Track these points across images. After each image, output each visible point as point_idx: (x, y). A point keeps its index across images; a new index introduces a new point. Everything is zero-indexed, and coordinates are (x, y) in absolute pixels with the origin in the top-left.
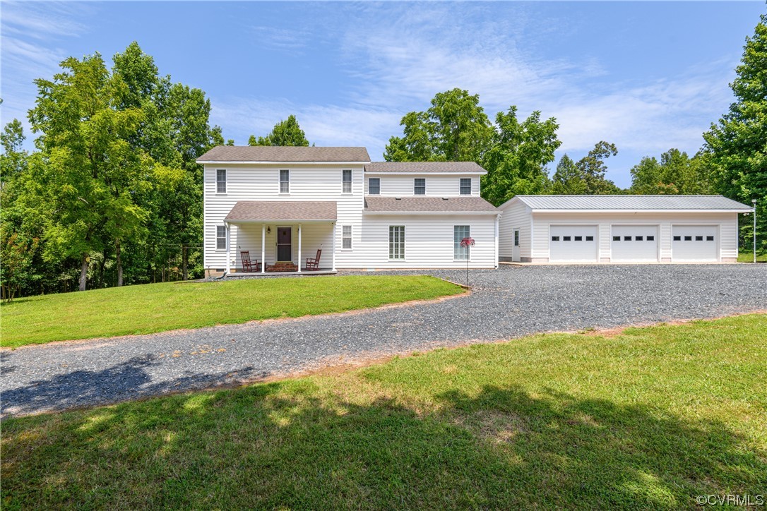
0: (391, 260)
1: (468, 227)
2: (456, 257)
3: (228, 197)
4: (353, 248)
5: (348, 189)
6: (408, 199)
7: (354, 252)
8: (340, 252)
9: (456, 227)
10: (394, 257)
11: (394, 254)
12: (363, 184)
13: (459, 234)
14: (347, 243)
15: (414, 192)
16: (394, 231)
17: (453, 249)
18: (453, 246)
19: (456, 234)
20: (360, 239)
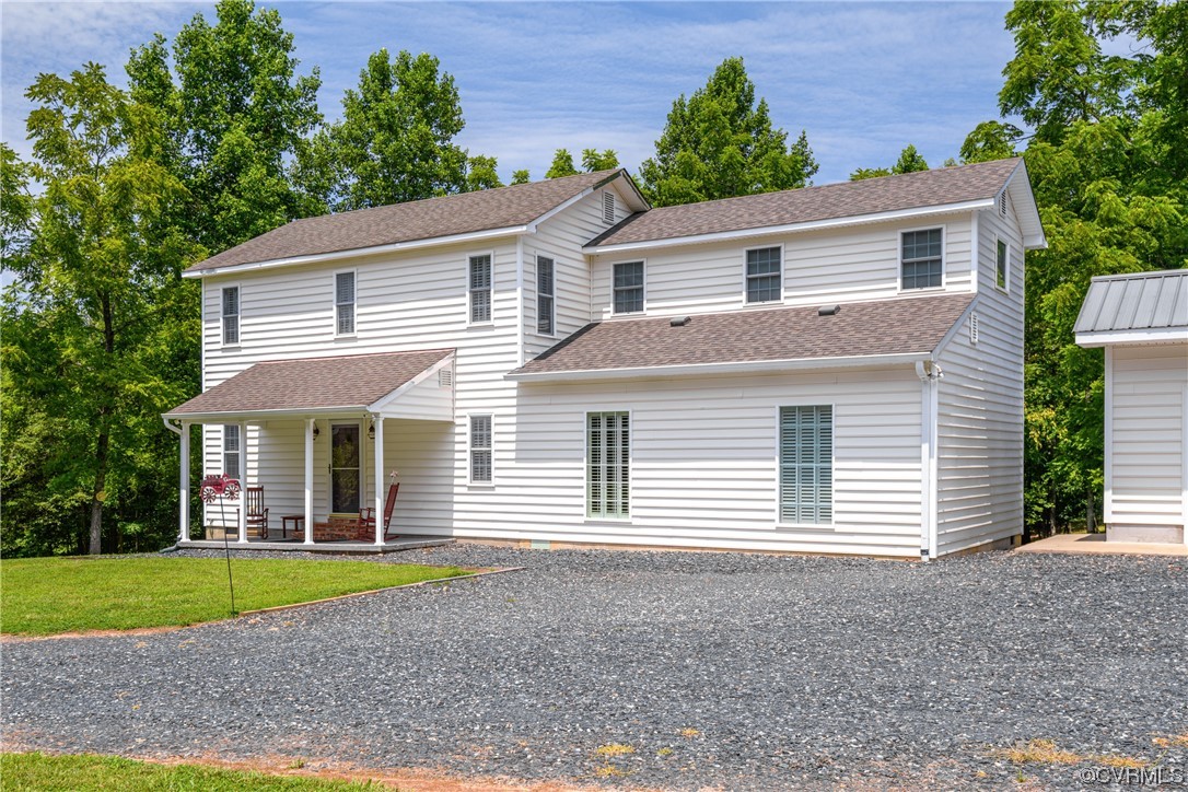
0: (596, 518)
1: (825, 412)
2: (786, 512)
3: (244, 352)
4: (495, 481)
5: (480, 310)
6: (730, 319)
7: (498, 490)
8: (465, 490)
9: (787, 413)
10: (604, 508)
11: (603, 500)
12: (518, 294)
13: (798, 437)
14: (481, 466)
15: (744, 297)
16: (603, 429)
17: (776, 485)
18: (776, 475)
19: (786, 435)
20: (513, 455)
